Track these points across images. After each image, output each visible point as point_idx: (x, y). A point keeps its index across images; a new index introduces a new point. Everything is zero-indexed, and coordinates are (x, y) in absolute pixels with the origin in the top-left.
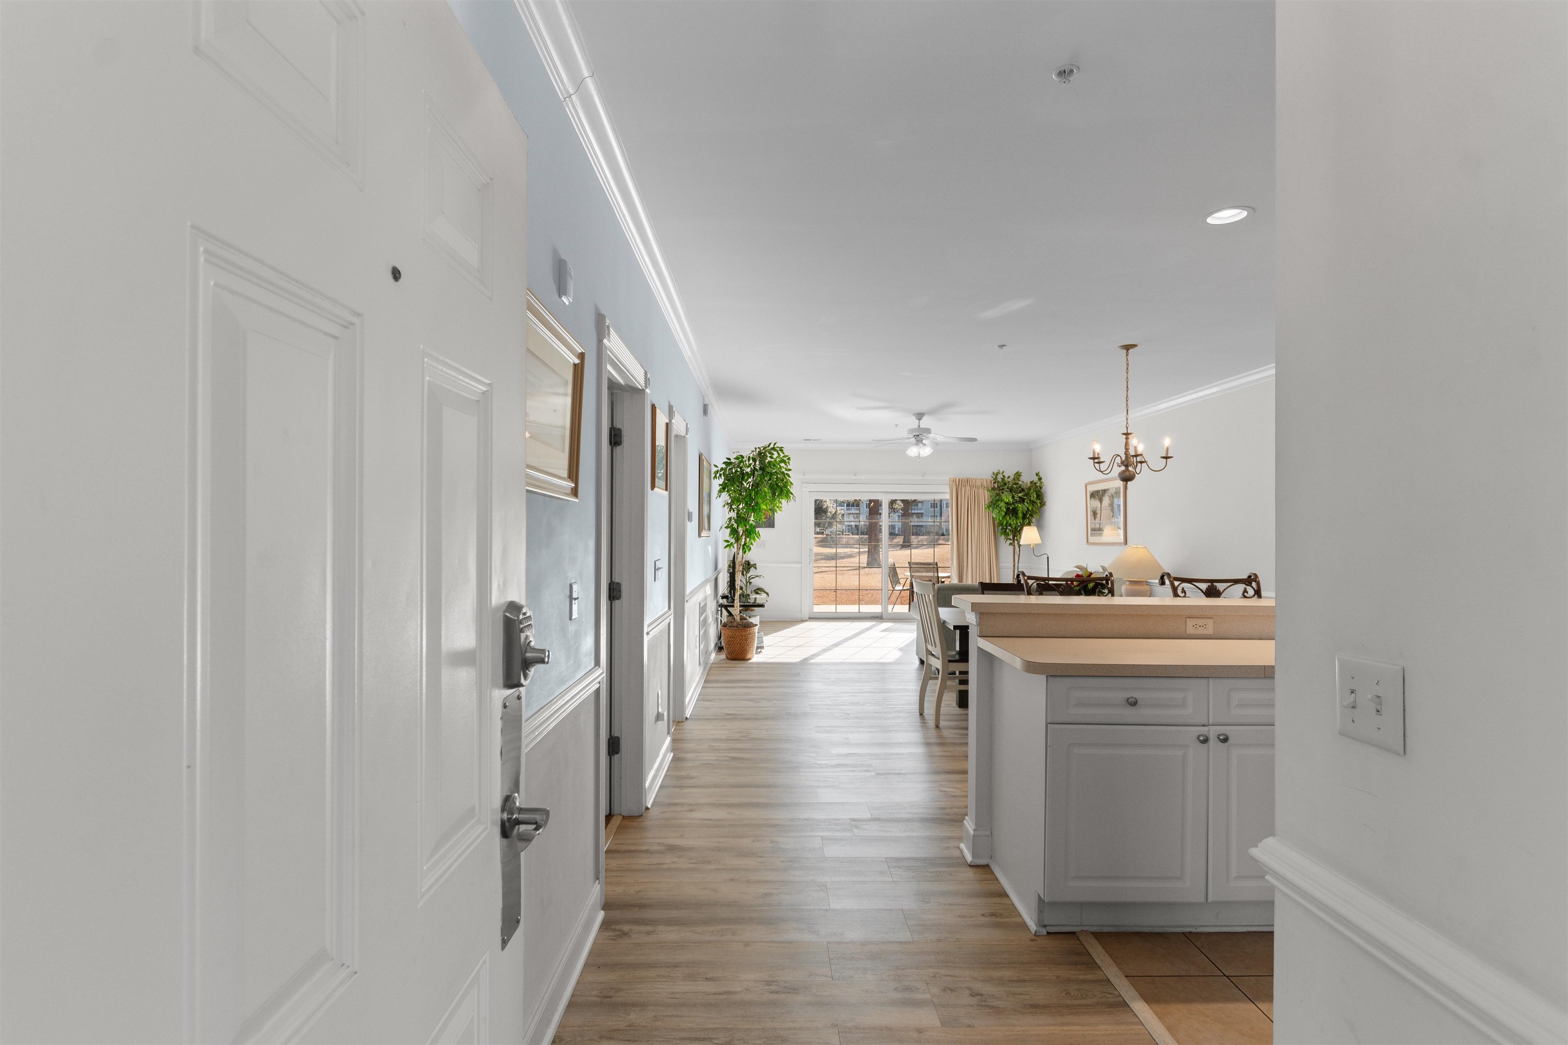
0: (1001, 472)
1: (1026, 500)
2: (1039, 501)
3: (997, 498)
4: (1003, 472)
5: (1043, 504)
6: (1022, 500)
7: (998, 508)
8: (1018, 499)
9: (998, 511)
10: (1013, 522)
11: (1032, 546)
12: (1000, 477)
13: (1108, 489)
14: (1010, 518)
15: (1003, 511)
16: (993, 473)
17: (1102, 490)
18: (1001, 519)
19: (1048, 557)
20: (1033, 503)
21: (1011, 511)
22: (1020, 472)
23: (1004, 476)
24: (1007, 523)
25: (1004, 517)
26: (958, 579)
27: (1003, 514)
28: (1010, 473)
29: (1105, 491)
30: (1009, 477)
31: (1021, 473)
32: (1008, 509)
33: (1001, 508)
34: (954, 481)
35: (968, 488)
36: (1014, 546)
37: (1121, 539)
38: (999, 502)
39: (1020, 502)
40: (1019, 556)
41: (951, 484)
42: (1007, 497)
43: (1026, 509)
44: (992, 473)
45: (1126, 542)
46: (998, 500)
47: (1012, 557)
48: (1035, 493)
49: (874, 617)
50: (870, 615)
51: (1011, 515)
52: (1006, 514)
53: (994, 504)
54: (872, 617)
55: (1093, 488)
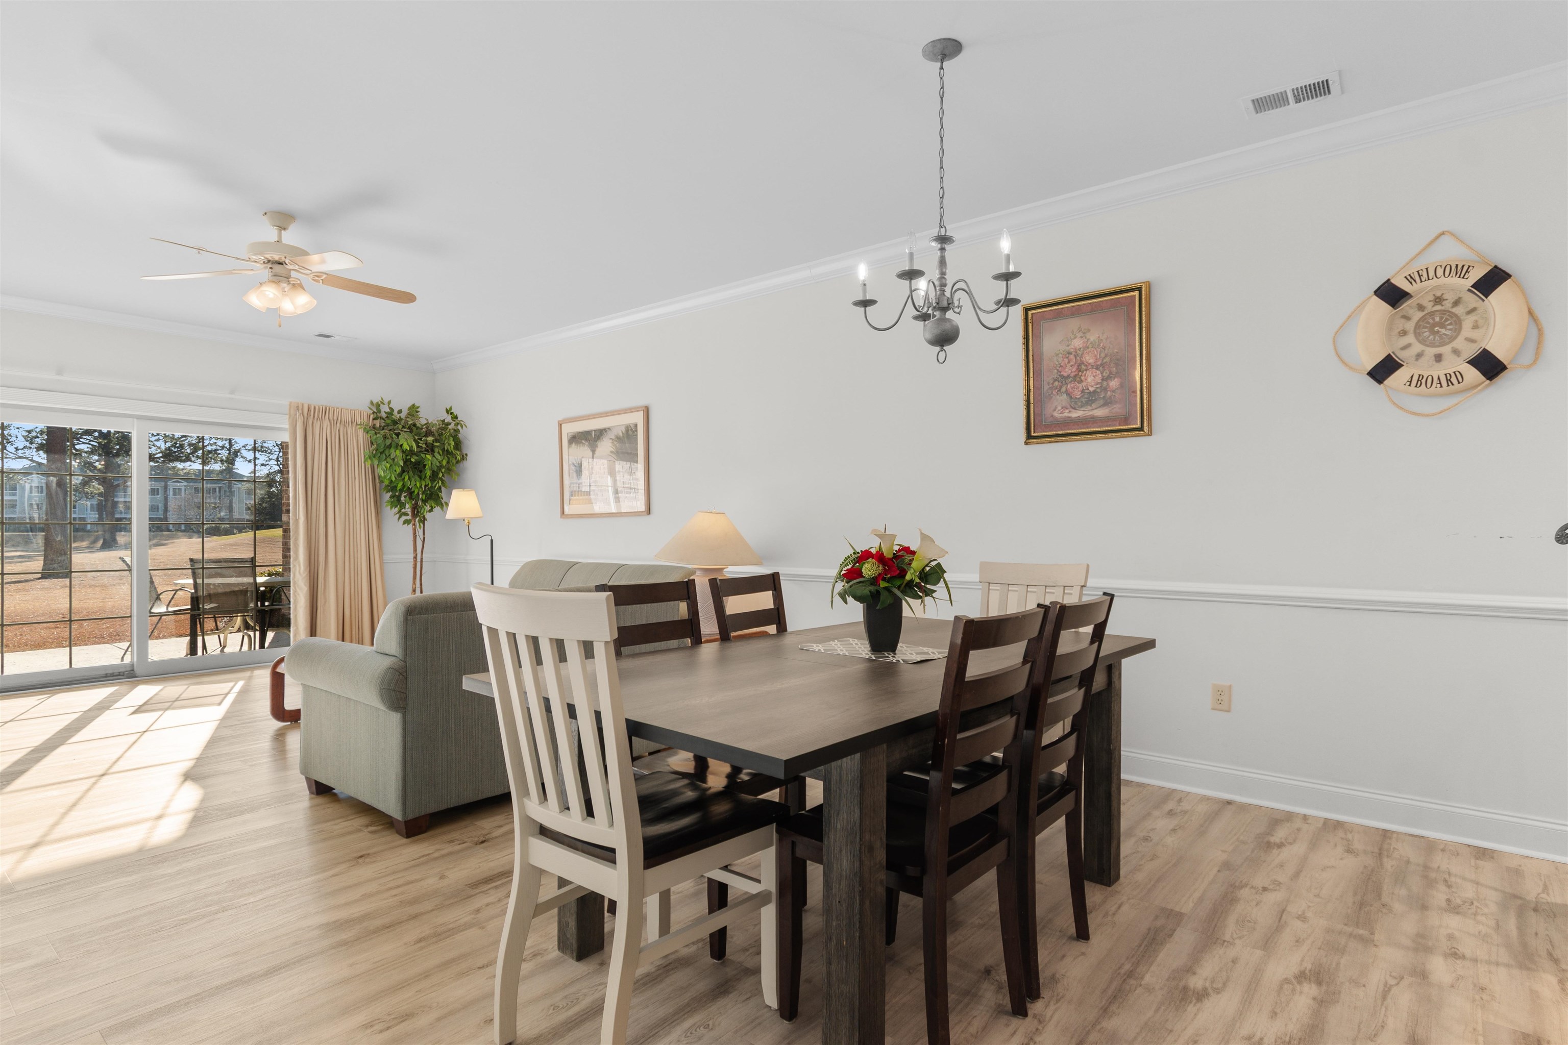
0: (386, 401)
1: (436, 450)
2: (458, 452)
3: (388, 442)
4: (389, 402)
5: (464, 457)
6: (430, 449)
7: (388, 459)
8: (424, 446)
9: (388, 465)
10: (416, 484)
11: (466, 521)
12: (385, 409)
13: (609, 429)
14: (409, 479)
15: (399, 466)
16: (372, 403)
17: (595, 431)
18: (393, 479)
19: (492, 541)
20: (447, 453)
21: (413, 466)
22: (417, 405)
23: (391, 409)
24: (404, 486)
25: (400, 475)
26: (308, 585)
27: (399, 470)
28: (400, 404)
29: (600, 433)
30: (400, 412)
31: (418, 407)
32: (406, 462)
33: (393, 459)
34: (298, 408)
35: (326, 423)
36: (414, 525)
37: (641, 506)
38: (392, 450)
39: (427, 451)
40: (424, 541)
41: (292, 412)
42: (407, 442)
43: (438, 464)
44: (369, 401)
45: (649, 510)
46: (390, 446)
47: (412, 543)
48: (452, 439)
49: (113, 675)
50: (103, 672)
51: (411, 473)
52: (403, 471)
53: (381, 453)
54: (106, 676)
55: (570, 429)
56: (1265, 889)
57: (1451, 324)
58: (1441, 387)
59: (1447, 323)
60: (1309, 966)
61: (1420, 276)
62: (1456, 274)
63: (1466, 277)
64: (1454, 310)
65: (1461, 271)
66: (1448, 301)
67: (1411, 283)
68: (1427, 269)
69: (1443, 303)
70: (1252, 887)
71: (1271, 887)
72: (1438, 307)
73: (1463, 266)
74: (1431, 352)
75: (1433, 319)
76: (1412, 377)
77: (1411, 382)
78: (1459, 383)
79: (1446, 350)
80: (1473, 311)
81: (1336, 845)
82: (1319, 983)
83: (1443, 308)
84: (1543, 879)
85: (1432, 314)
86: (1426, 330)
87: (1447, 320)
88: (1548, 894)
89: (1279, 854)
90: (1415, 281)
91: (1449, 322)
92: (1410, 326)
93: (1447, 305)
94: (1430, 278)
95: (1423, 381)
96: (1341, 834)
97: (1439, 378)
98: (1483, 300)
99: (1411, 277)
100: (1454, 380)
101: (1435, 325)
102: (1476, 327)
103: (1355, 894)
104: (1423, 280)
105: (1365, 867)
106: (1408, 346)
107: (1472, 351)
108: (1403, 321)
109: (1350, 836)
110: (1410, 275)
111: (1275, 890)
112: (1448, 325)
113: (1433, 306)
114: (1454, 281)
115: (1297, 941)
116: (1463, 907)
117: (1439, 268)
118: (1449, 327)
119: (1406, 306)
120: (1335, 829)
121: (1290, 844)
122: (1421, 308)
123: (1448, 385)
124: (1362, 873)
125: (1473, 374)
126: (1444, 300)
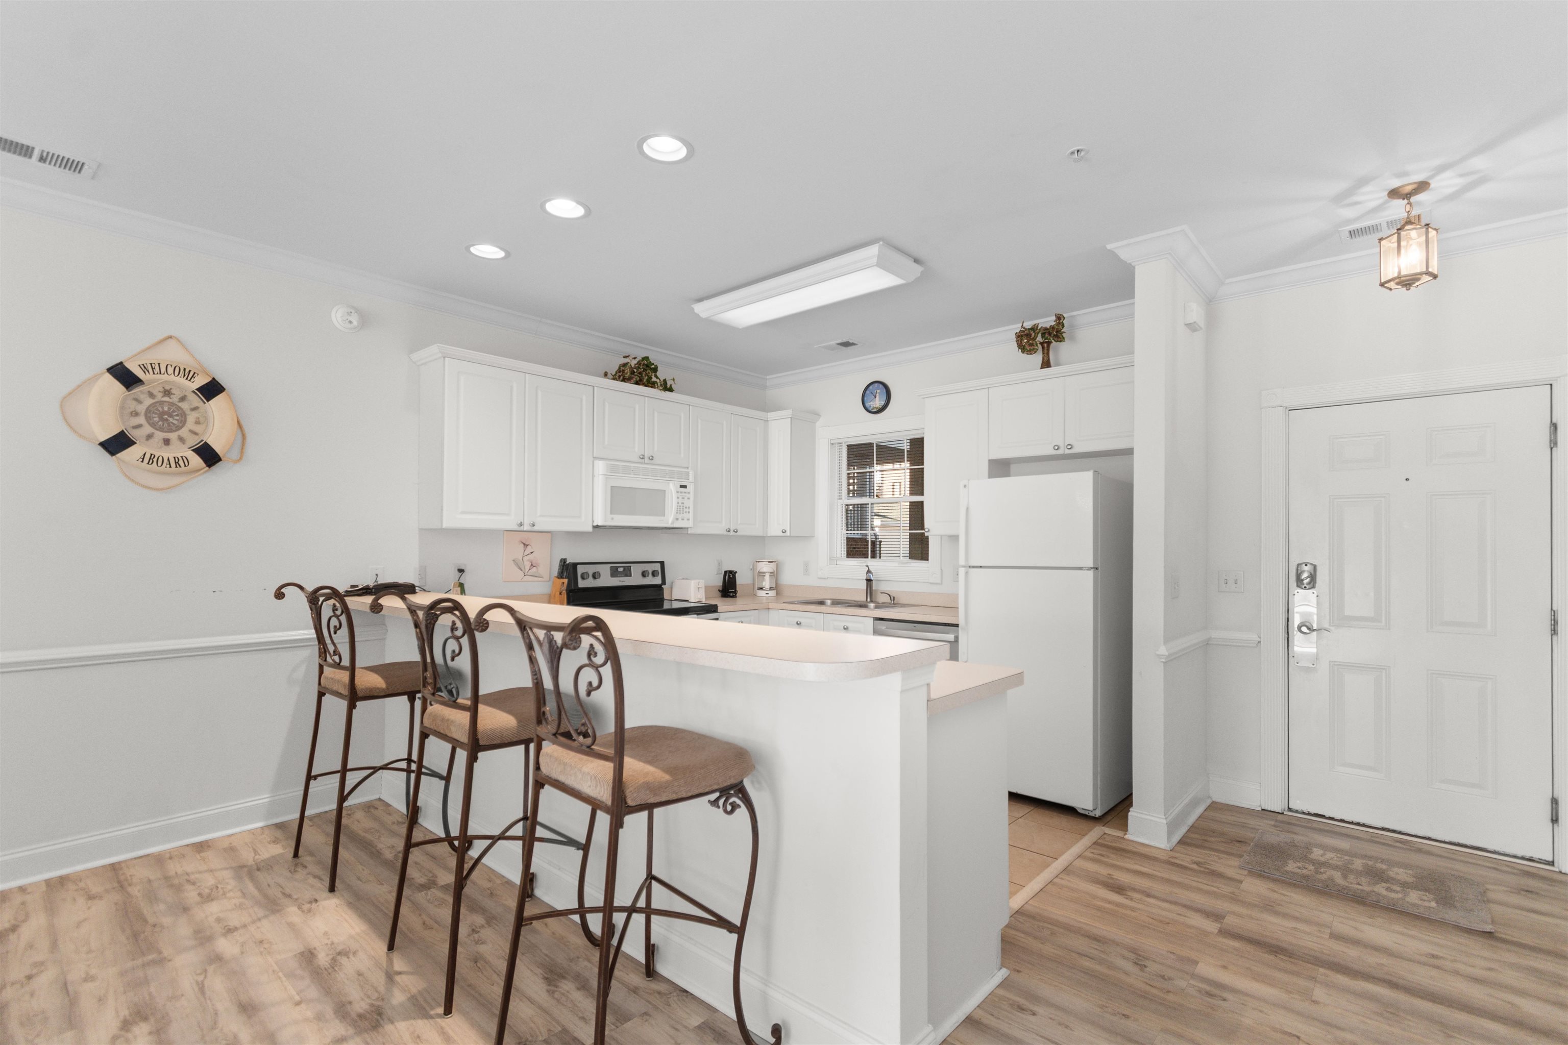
56: (29, 977)
57: (177, 415)
58: (170, 467)
59: (174, 414)
60: (127, 1013)
61: (153, 369)
62: (184, 376)
63: (192, 380)
64: (180, 404)
65: (189, 375)
66: (175, 396)
67: (145, 372)
68: (159, 364)
69: (172, 396)
70: (13, 984)
71: (35, 971)
72: (166, 399)
73: (190, 371)
74: (160, 435)
75: (163, 408)
76: (145, 454)
77: (143, 459)
78: (185, 466)
79: (173, 436)
80: (195, 409)
81: (74, 899)
82: (145, 1019)
83: (171, 400)
84: (250, 846)
85: (161, 403)
86: (156, 416)
87: (174, 411)
88: (259, 855)
89: (19, 938)
90: (148, 371)
91: (176, 413)
92: (142, 409)
93: (175, 399)
94: (162, 372)
95: (155, 460)
96: (72, 887)
97: (168, 459)
98: (205, 403)
99: (145, 367)
100: (181, 462)
101: (164, 413)
102: (198, 422)
103: (123, 931)
104: (156, 373)
105: (116, 904)
106: (139, 426)
107: (194, 441)
108: (134, 403)
109: (82, 885)
110: (143, 365)
111: (42, 971)
112: (175, 415)
113: (162, 397)
114: (182, 381)
115: (100, 1000)
116: (213, 893)
117: (169, 367)
118: (176, 418)
119: (137, 390)
120: (62, 885)
121: (24, 921)
122: (151, 395)
123: (176, 467)
124: (117, 910)
125: (196, 461)
126: (172, 394)
